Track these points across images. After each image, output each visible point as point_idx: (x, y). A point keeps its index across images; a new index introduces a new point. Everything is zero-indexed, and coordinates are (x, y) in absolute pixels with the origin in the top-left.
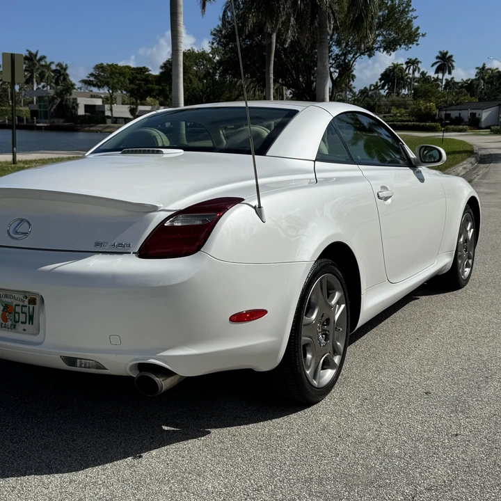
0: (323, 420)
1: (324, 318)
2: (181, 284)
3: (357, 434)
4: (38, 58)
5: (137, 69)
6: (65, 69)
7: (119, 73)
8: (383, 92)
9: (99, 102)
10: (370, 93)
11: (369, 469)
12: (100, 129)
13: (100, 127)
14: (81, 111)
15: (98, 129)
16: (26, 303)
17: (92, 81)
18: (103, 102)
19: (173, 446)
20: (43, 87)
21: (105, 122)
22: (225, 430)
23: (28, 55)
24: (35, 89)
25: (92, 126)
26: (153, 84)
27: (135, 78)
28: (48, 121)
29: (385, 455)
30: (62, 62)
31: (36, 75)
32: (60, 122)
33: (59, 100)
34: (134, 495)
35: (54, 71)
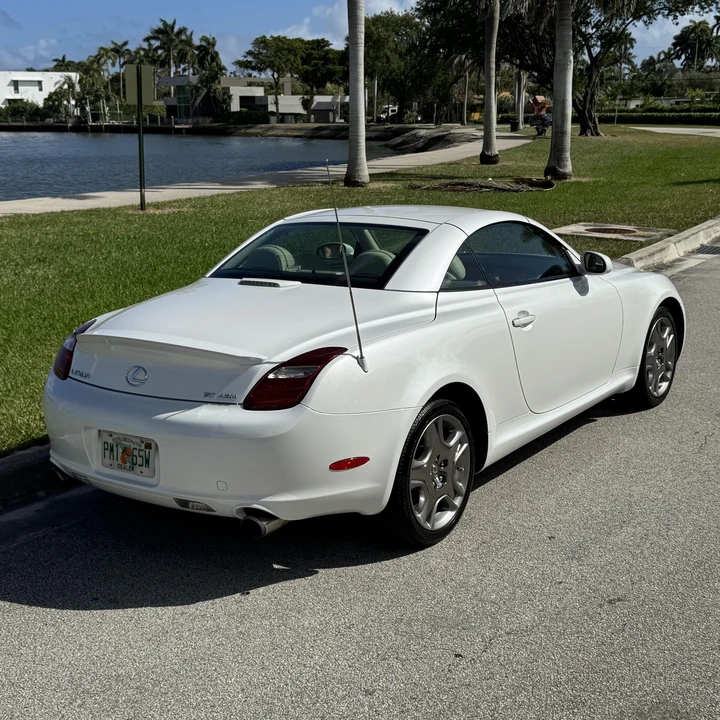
0: (433, 563)
1: (441, 460)
2: (282, 435)
3: (461, 578)
4: (176, 29)
5: (313, 42)
6: (213, 45)
7: (288, 49)
8: (678, 63)
9: (259, 92)
10: (657, 66)
11: (459, 612)
12: (260, 131)
13: (261, 128)
14: (235, 106)
15: (258, 131)
16: (143, 447)
17: (250, 62)
18: (265, 91)
19: (280, 584)
20: (184, 70)
21: (267, 121)
22: (333, 571)
23: (162, 27)
24: (172, 75)
25: (250, 128)
26: (334, 64)
27: (309, 55)
28: (190, 120)
29: (481, 600)
30: (208, 36)
31: (174, 53)
32: (206, 122)
33: (205, 90)
34: (237, 627)
35: (199, 48)
